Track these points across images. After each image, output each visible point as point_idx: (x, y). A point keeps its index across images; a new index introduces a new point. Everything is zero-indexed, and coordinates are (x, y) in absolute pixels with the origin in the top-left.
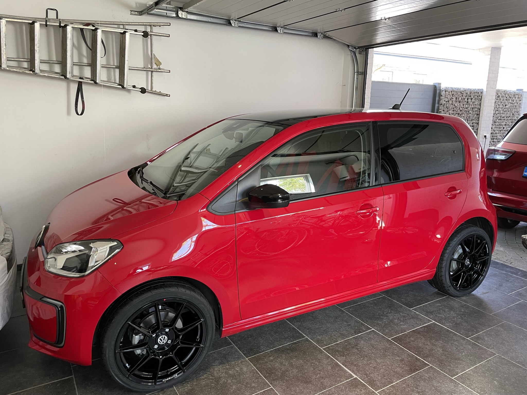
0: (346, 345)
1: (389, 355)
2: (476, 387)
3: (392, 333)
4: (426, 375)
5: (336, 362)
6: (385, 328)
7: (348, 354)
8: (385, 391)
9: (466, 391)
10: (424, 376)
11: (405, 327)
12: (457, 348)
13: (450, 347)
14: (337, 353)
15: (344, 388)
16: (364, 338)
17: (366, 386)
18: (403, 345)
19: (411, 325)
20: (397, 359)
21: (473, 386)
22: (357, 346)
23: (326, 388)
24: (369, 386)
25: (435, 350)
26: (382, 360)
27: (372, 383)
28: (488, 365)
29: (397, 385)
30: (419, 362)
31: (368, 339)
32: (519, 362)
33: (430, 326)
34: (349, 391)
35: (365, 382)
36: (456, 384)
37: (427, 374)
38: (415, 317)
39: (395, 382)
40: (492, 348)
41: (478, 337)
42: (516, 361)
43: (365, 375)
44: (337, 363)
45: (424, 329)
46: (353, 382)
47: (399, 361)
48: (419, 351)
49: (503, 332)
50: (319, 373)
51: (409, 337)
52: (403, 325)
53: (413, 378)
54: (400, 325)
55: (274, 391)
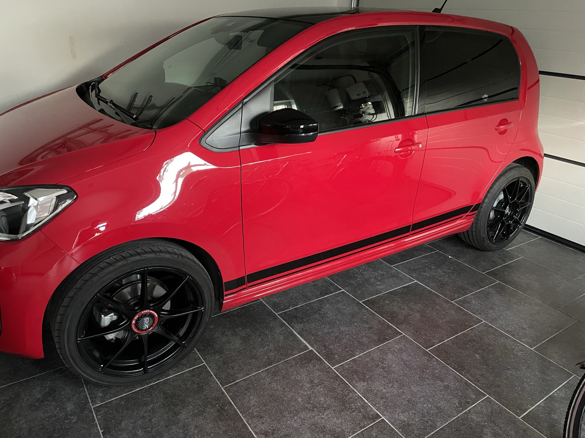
0: (307, 310)
1: (356, 322)
2: (453, 361)
3: (365, 294)
4: (397, 346)
5: (291, 330)
6: (358, 288)
7: (307, 321)
8: (344, 367)
9: (440, 367)
10: (393, 347)
11: (381, 287)
12: (438, 314)
13: (430, 311)
14: (295, 320)
15: (295, 363)
16: (330, 301)
17: (322, 360)
18: (375, 309)
19: (389, 285)
20: (366, 327)
21: (450, 360)
22: (321, 311)
23: (272, 363)
24: (326, 360)
25: (411, 315)
26: (347, 328)
27: (329, 356)
28: (471, 334)
29: (360, 359)
30: (390, 330)
31: (334, 302)
32: (508, 332)
33: (410, 286)
34: (300, 367)
35: (321, 356)
36: (429, 357)
37: (398, 344)
38: (396, 276)
39: (357, 355)
40: (478, 314)
41: (464, 300)
42: (505, 330)
43: (322, 346)
44: (293, 332)
45: (404, 290)
46: (306, 355)
47: (366, 329)
48: (392, 317)
49: (494, 295)
50: (268, 345)
51: (384, 300)
52: (380, 285)
53: (380, 350)
54: (375, 285)
55: (207, 368)
